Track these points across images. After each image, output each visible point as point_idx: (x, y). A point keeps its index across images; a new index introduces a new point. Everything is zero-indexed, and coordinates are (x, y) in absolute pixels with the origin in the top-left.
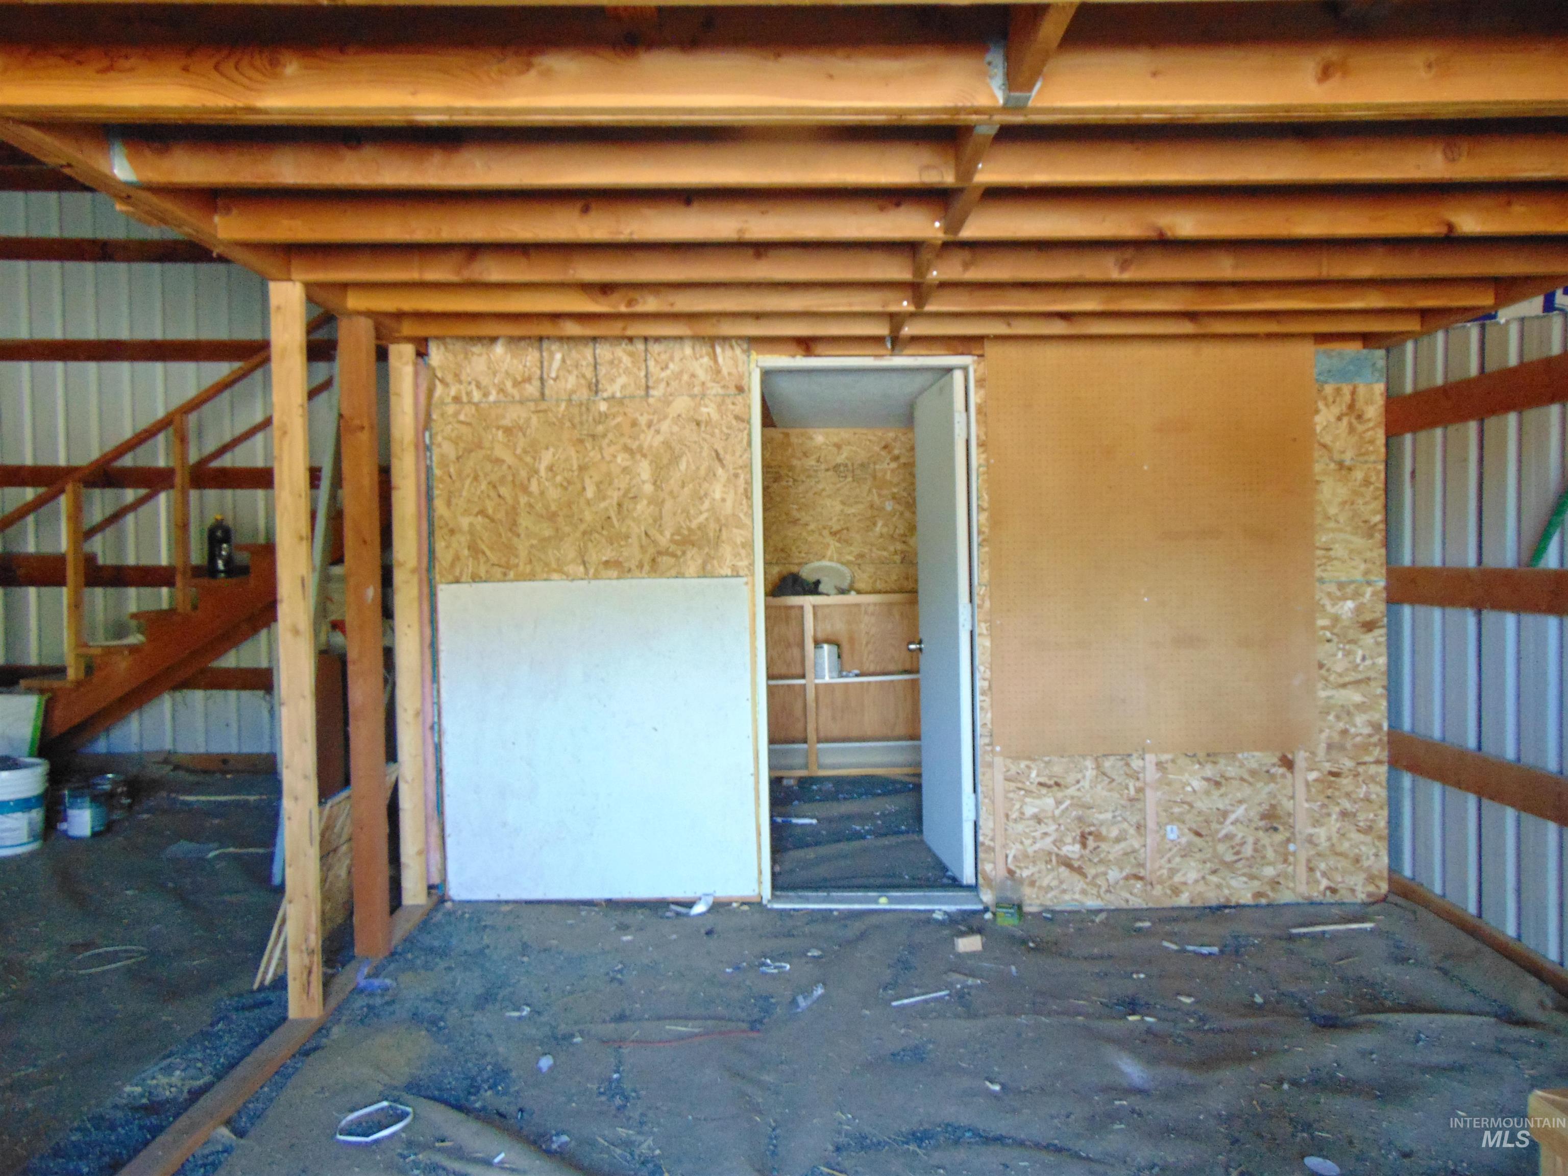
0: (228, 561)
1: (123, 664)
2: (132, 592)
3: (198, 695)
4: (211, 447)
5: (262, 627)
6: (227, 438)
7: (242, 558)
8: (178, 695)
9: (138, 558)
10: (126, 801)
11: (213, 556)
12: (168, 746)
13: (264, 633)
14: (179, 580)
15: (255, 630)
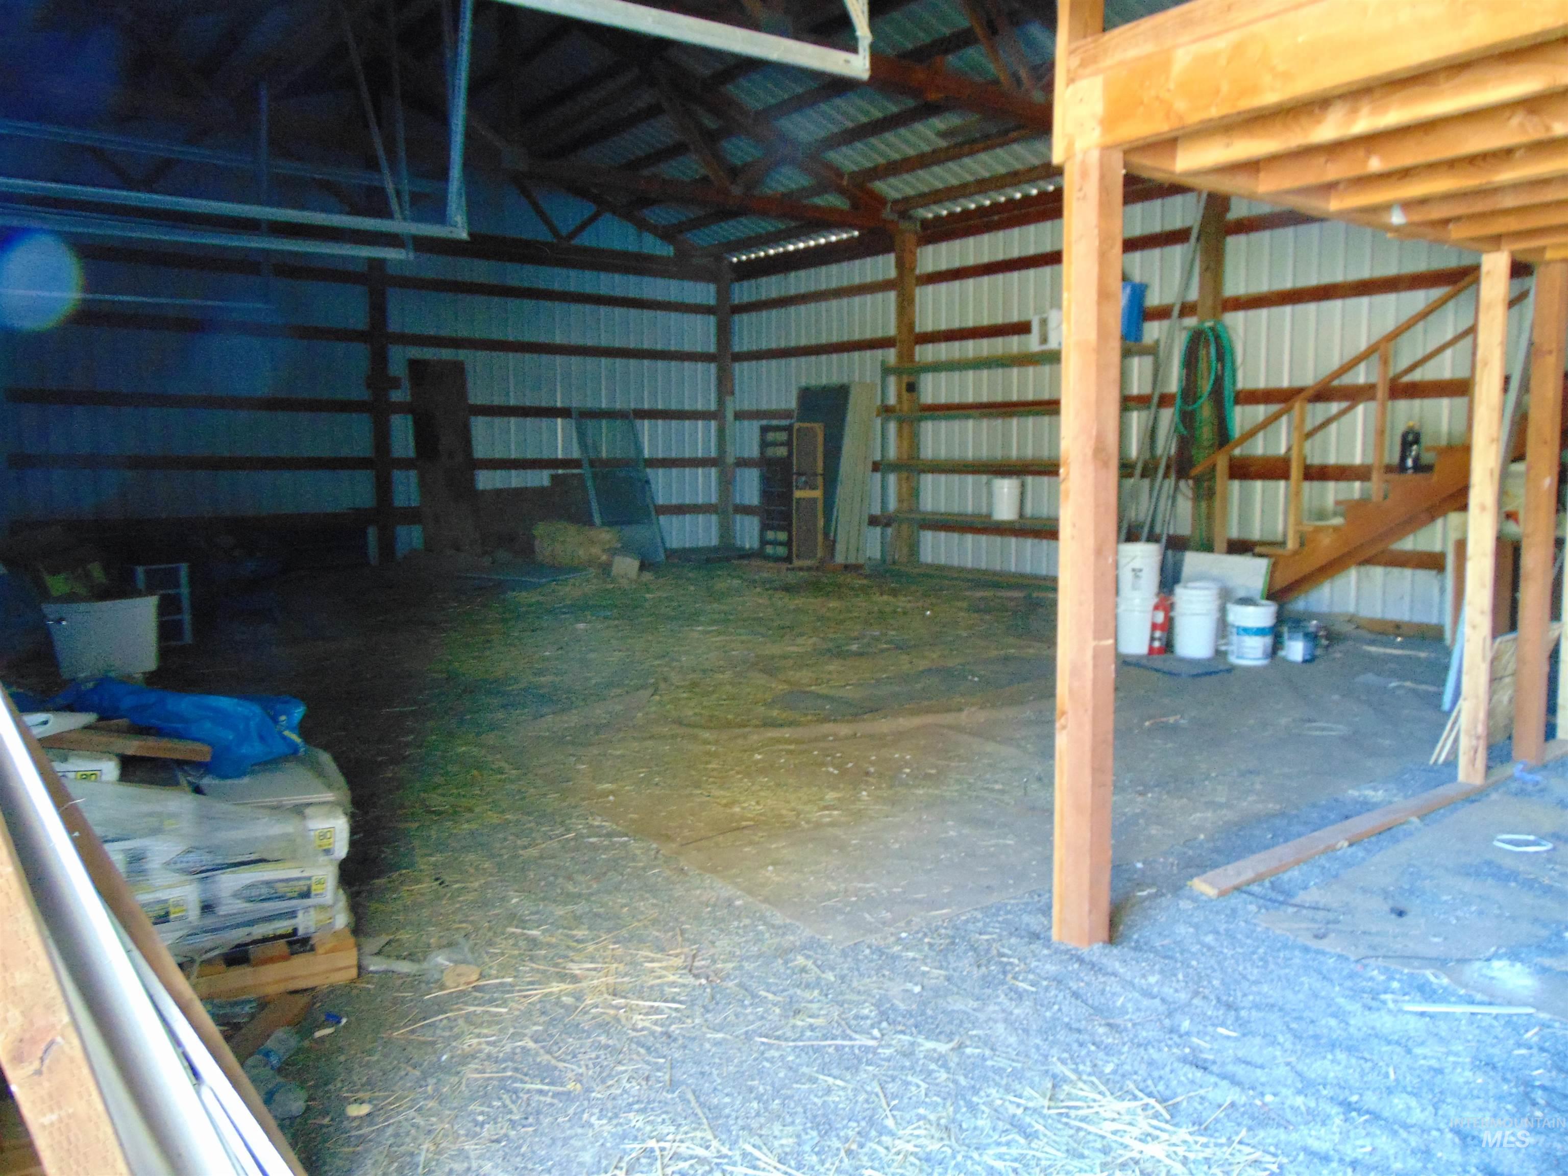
0: (1416, 460)
1: (1326, 541)
2: (1331, 485)
3: (1378, 572)
4: (1404, 363)
5: (1439, 516)
6: (1419, 355)
7: (1428, 458)
8: (1363, 569)
9: (1338, 458)
10: (1325, 642)
11: (1403, 458)
12: (1351, 609)
13: (1439, 522)
14: (1375, 476)
15: (1433, 519)
